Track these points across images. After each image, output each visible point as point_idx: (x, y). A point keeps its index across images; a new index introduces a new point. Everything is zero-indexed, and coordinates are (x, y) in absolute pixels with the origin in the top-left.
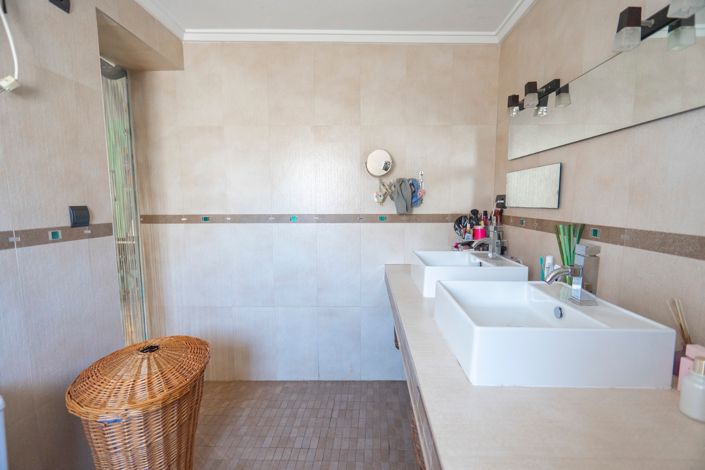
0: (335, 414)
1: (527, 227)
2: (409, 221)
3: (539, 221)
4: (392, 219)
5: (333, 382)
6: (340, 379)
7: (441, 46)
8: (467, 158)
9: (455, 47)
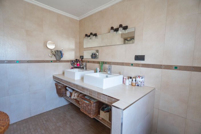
0: (45, 122)
1: (90, 63)
2: (59, 62)
3: (93, 61)
4: (54, 61)
5: (37, 115)
6: (39, 113)
7: (66, 17)
8: (73, 46)
9: (70, 18)
